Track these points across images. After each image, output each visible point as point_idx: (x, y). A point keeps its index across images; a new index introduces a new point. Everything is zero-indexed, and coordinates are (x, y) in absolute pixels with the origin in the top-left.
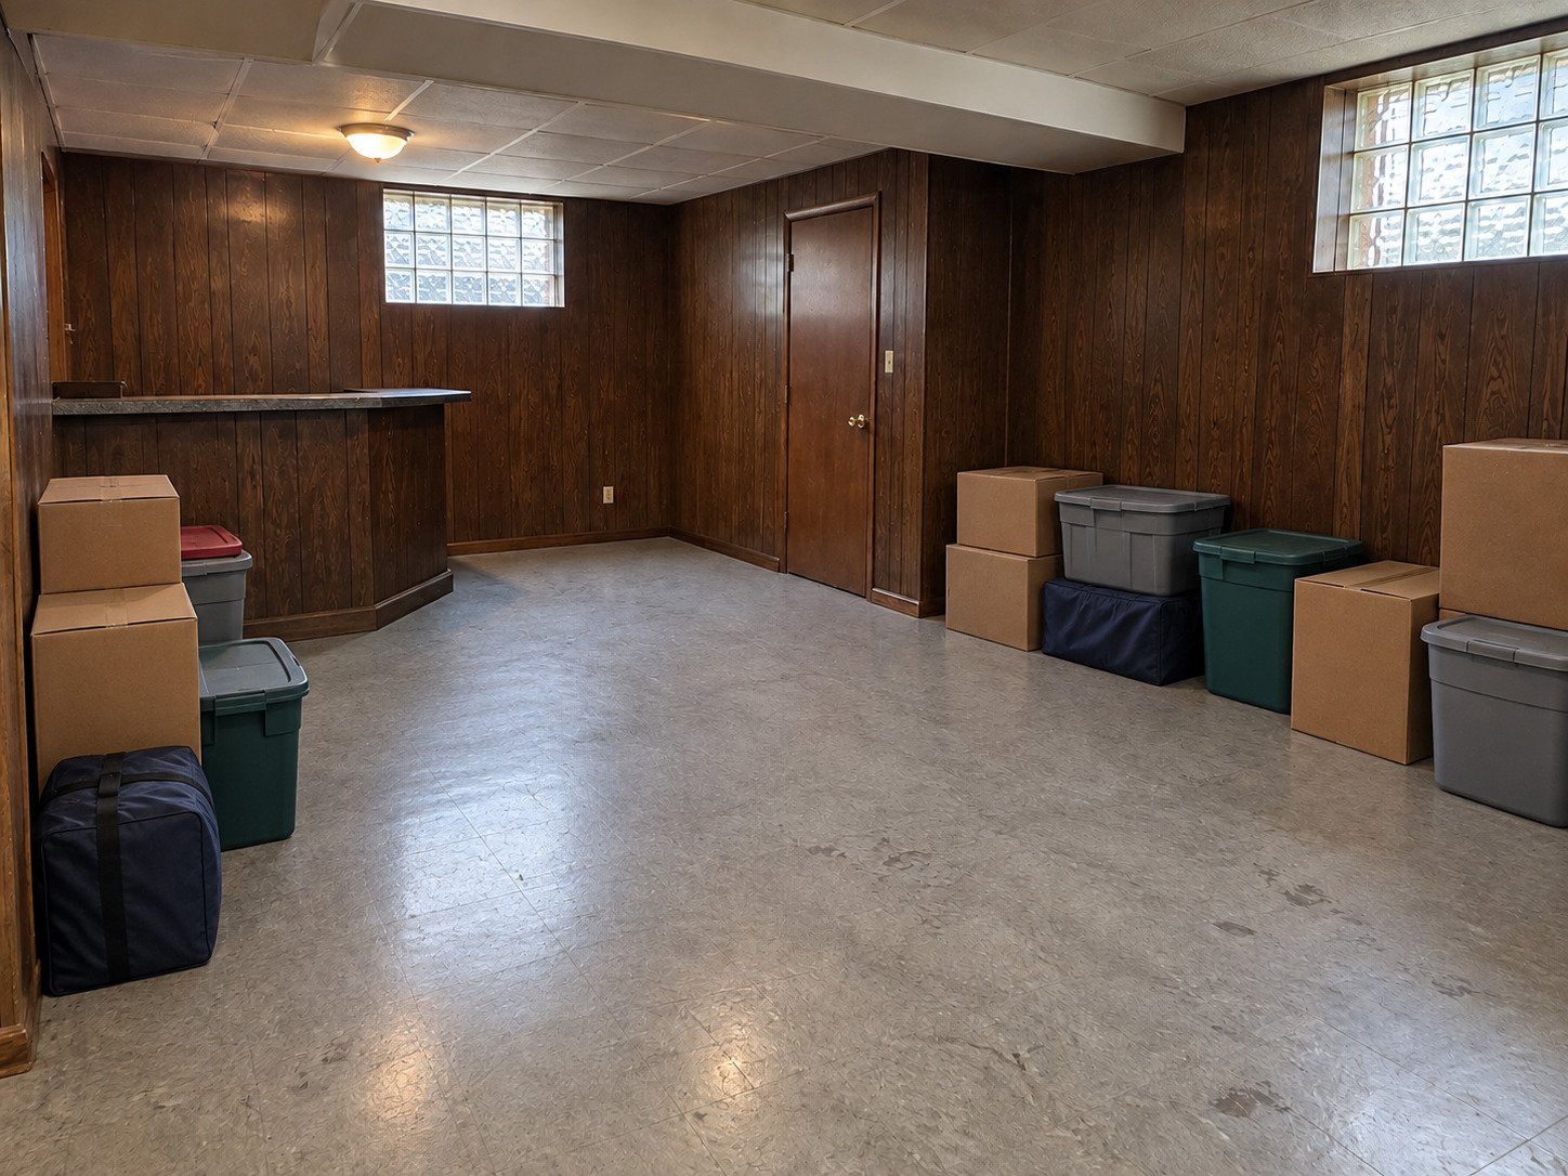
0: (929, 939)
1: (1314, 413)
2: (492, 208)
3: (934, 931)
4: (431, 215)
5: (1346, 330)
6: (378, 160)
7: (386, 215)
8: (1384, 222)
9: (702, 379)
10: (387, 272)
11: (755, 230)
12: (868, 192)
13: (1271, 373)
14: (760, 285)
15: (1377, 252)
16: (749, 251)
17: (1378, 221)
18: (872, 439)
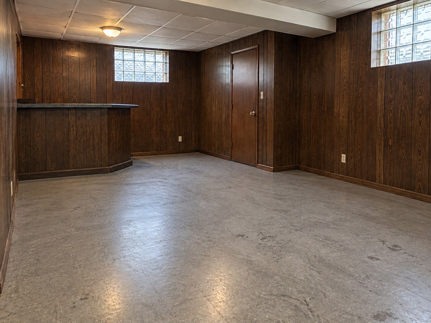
0: (275, 263)
1: (370, 107)
2: (147, 53)
3: (277, 260)
4: (128, 55)
5: (379, 83)
6: (112, 37)
7: (115, 55)
8: (390, 51)
9: (207, 104)
10: (115, 72)
11: (222, 57)
12: (255, 45)
13: (359, 96)
14: (224, 74)
15: (389, 61)
16: (221, 64)
17: (389, 51)
18: (257, 118)
